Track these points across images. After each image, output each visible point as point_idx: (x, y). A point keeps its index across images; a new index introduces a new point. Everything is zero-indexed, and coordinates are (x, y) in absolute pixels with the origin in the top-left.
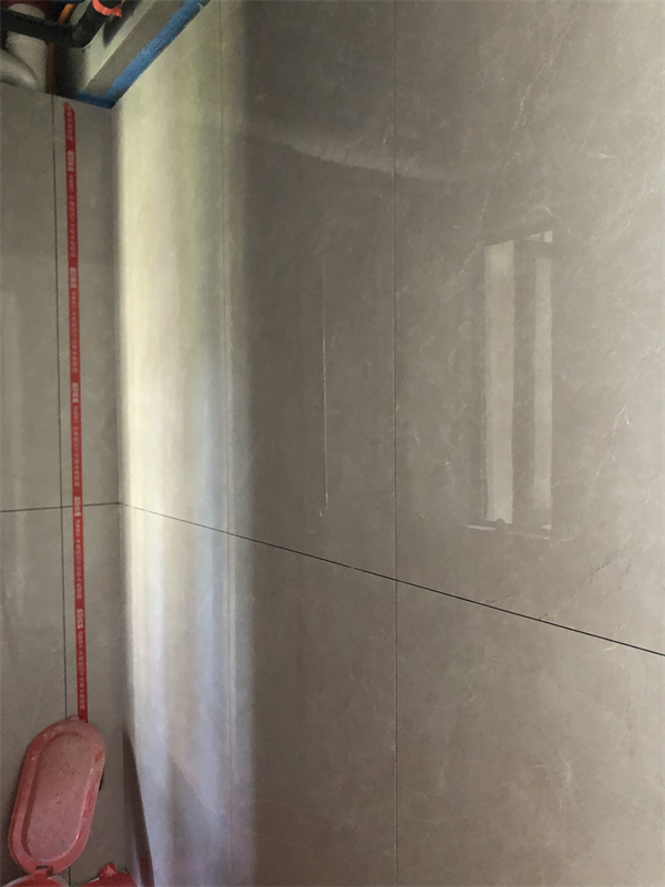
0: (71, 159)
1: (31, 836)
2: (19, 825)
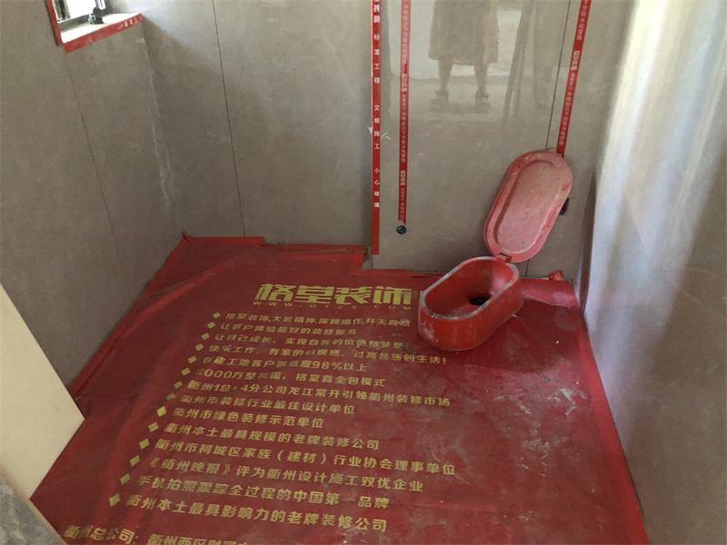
1: (500, 230)
2: (494, 220)
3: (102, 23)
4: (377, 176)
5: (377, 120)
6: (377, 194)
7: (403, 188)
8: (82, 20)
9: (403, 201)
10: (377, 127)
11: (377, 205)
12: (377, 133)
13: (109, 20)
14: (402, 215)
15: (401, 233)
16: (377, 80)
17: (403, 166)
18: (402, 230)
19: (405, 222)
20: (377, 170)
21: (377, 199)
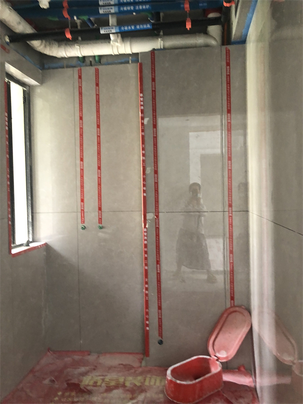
0: (228, 70)
3: (29, 246)
4: (147, 313)
5: (147, 286)
6: (147, 322)
7: (160, 320)
8: (21, 245)
9: (160, 326)
10: (147, 289)
11: (148, 328)
12: (147, 292)
13: (32, 245)
14: (161, 334)
15: (160, 344)
16: (146, 268)
17: (160, 308)
18: (161, 342)
19: (162, 338)
20: (147, 310)
21: (147, 325)
